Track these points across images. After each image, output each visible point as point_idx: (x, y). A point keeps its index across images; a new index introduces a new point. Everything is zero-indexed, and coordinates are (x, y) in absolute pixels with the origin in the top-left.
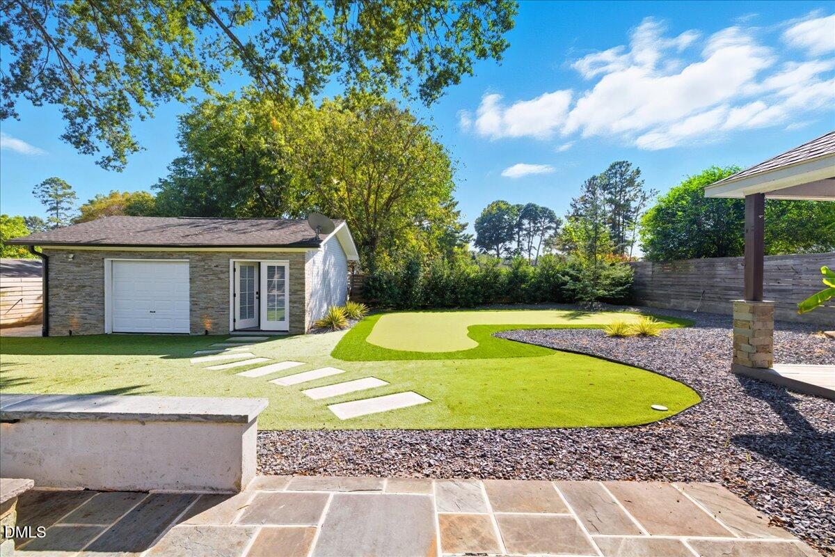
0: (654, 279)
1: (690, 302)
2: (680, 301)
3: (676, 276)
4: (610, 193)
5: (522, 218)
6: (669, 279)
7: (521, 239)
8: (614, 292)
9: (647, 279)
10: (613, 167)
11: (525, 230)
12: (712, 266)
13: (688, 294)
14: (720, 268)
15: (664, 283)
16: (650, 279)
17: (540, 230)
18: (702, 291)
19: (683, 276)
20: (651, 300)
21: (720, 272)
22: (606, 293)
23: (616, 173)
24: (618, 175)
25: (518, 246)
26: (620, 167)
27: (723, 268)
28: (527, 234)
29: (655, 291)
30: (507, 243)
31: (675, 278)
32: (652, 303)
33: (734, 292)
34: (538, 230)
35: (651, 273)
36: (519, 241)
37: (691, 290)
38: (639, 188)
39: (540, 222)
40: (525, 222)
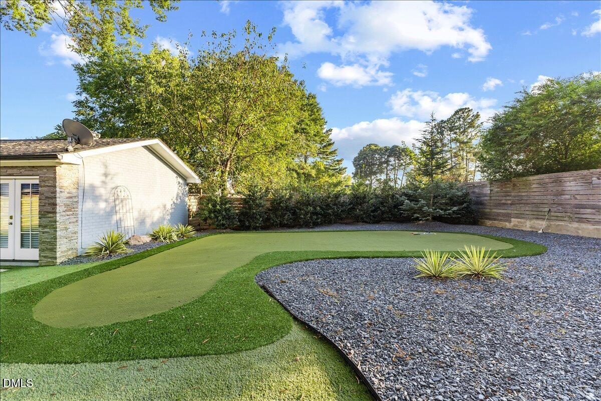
0: (493, 198)
1: (532, 222)
2: (522, 220)
3: (516, 194)
4: (455, 133)
5: (389, 156)
6: (508, 198)
7: (388, 172)
8: (450, 211)
9: (486, 198)
10: (457, 112)
11: (391, 165)
12: (559, 182)
13: (531, 213)
14: (568, 184)
15: (503, 202)
16: (488, 198)
17: (403, 165)
18: (547, 209)
19: (523, 194)
20: (490, 219)
21: (569, 188)
22: (442, 212)
23: (459, 118)
24: (461, 119)
25: (387, 177)
26: (463, 113)
27: (572, 184)
28: (393, 169)
29: (494, 210)
30: (378, 175)
31: (515, 196)
32: (491, 222)
33: (589, 211)
34: (402, 165)
35: (489, 192)
36: (387, 174)
37: (534, 209)
38: (478, 128)
39: (402, 159)
40: (392, 159)
